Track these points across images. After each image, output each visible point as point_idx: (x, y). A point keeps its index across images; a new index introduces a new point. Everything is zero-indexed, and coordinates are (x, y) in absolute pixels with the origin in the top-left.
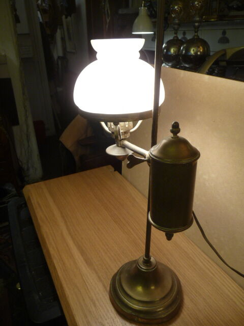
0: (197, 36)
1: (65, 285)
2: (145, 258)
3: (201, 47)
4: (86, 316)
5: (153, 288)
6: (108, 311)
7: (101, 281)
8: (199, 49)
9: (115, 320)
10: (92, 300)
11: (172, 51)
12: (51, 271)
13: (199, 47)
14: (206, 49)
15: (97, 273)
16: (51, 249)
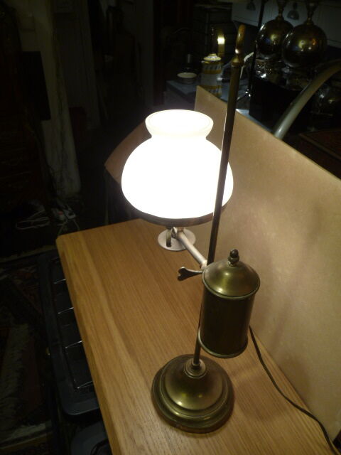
0: (311, 22)
1: (102, 376)
2: (194, 365)
3: (314, 40)
4: (123, 416)
5: (200, 396)
6: (148, 412)
7: (143, 375)
8: (310, 42)
9: (155, 424)
10: (131, 398)
11: (273, 37)
12: (87, 357)
13: (311, 39)
14: (321, 43)
15: (139, 365)
16: (88, 329)
